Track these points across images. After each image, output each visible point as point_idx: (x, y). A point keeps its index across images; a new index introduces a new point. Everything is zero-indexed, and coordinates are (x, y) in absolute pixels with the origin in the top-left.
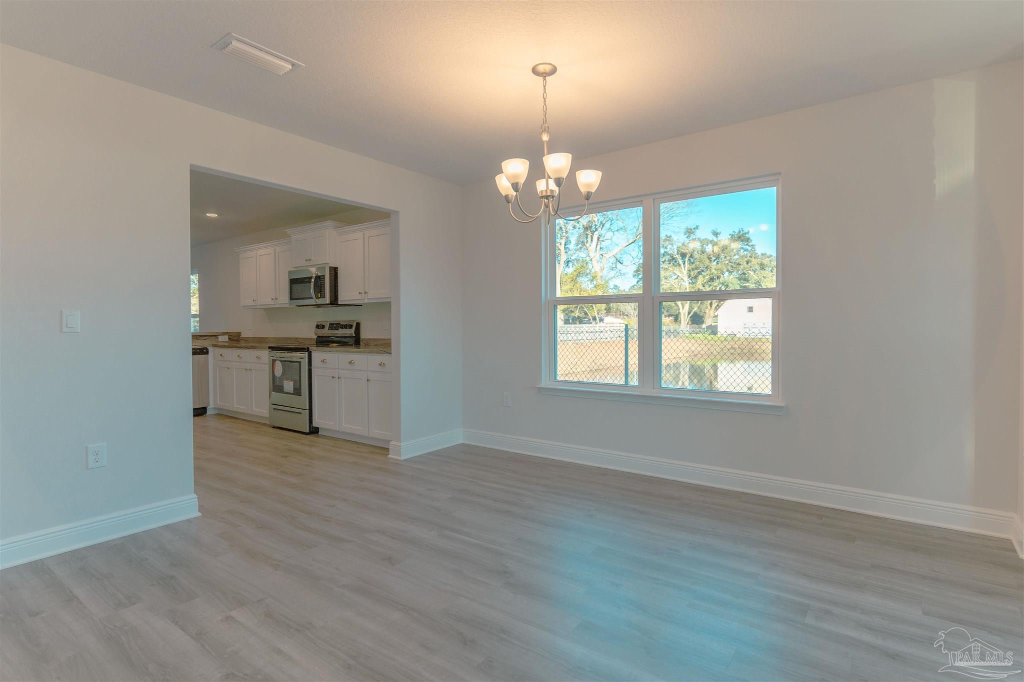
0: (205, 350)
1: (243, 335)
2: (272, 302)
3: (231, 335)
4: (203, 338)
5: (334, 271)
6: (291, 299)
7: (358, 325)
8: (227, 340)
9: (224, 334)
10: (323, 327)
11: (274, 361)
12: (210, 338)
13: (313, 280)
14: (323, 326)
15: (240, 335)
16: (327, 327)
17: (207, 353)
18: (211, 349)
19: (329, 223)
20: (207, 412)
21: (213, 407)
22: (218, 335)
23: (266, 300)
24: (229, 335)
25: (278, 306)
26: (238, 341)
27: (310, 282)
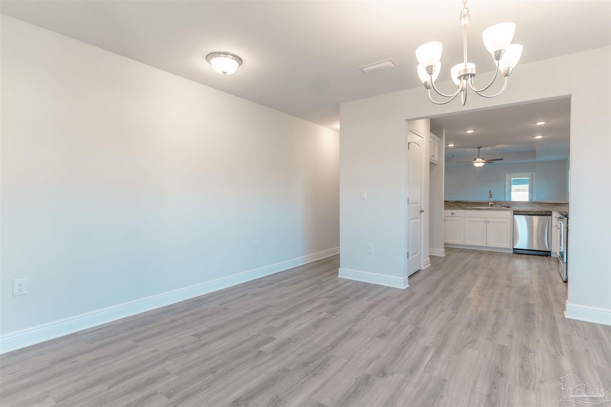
17: (551, 215)
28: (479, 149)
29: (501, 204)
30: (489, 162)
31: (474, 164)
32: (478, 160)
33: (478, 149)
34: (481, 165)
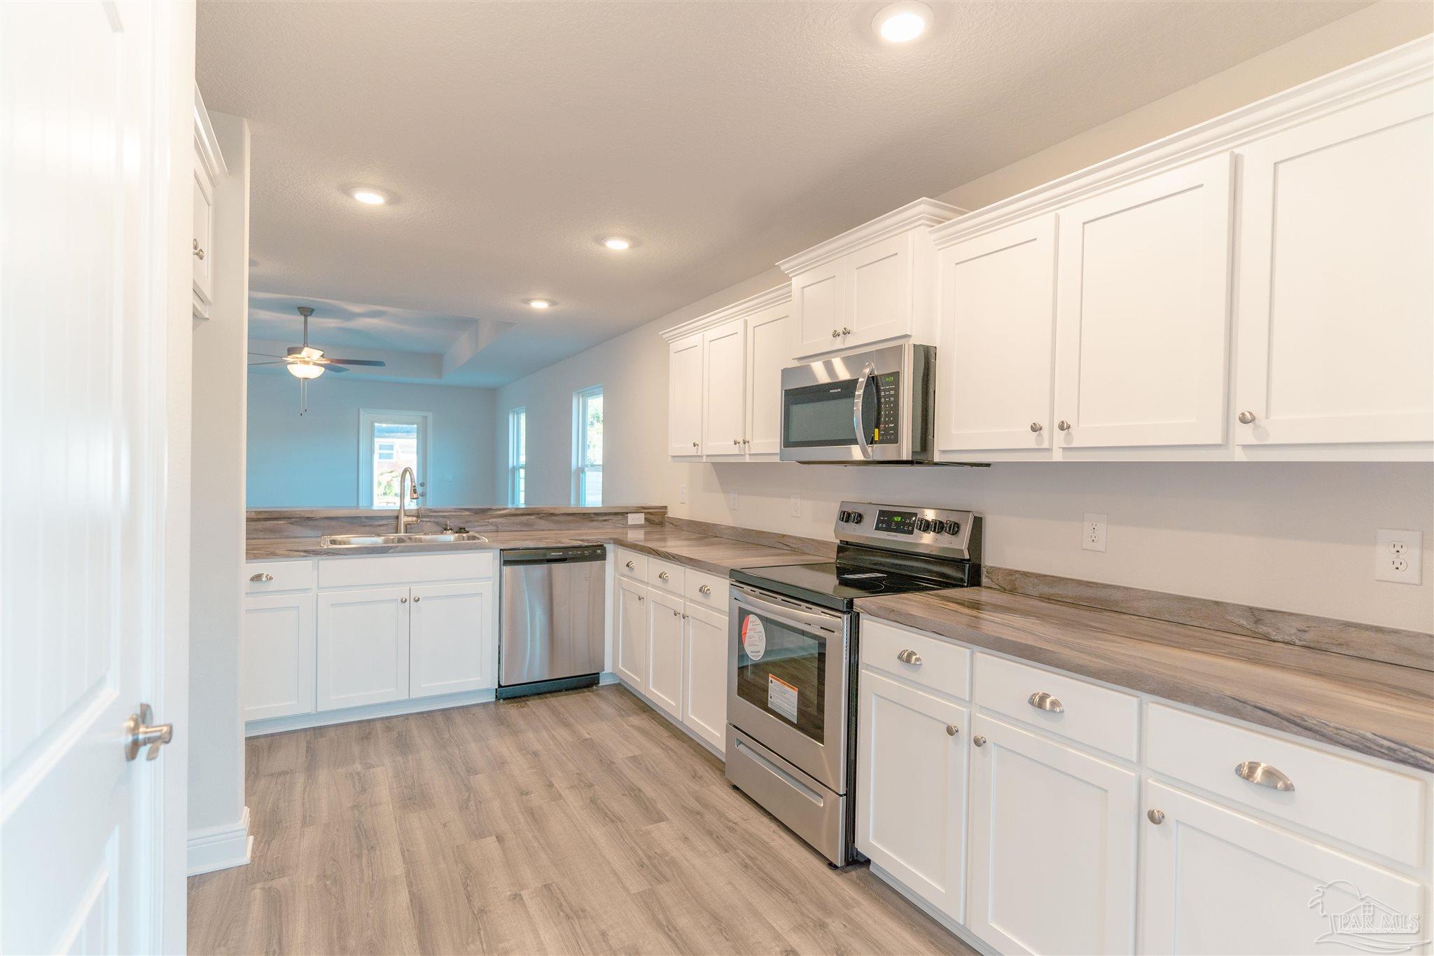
0: (599, 551)
1: (670, 514)
2: (735, 450)
3: (651, 514)
4: (601, 518)
5: (926, 359)
6: (788, 443)
7: (978, 523)
8: (642, 521)
9: (638, 510)
10: (859, 518)
11: (743, 614)
12: (615, 518)
13: (859, 392)
14: (860, 516)
15: (665, 513)
16: (871, 519)
17: (602, 557)
18: (610, 548)
19: (922, 207)
20: (600, 681)
21: (611, 671)
22: (627, 513)
23: (721, 445)
24: (646, 513)
25: (748, 459)
26: (661, 524)
27: (852, 395)
28: (306, 316)
29: (436, 520)
30: (335, 366)
31: (289, 367)
32: (306, 352)
33: (302, 318)
34: (315, 372)
